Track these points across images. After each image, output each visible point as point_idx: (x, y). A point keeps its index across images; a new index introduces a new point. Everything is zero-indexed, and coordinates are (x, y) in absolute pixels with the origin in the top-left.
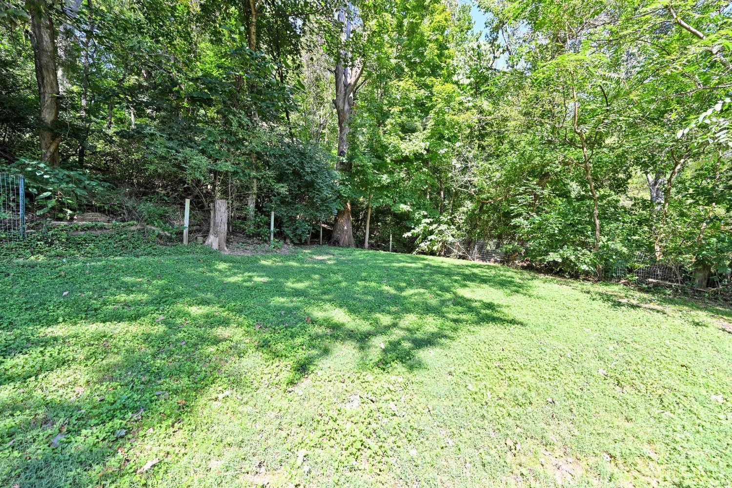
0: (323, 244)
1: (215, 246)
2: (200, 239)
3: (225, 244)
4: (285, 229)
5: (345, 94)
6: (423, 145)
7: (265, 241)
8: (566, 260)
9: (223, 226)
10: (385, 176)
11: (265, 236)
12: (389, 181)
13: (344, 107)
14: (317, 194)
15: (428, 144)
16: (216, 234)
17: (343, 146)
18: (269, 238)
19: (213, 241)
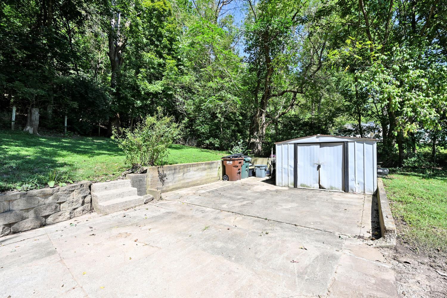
0: (100, 136)
1: (31, 132)
2: (20, 128)
3: (37, 131)
4: (75, 126)
5: (116, 51)
6: (160, 88)
7: (61, 132)
8: (211, 143)
9: (36, 122)
10: (139, 102)
11: (61, 129)
12: (141, 104)
13: (115, 58)
14: (96, 109)
15: (163, 88)
16: (32, 126)
17: (114, 81)
18: (64, 130)
19: (29, 129)
